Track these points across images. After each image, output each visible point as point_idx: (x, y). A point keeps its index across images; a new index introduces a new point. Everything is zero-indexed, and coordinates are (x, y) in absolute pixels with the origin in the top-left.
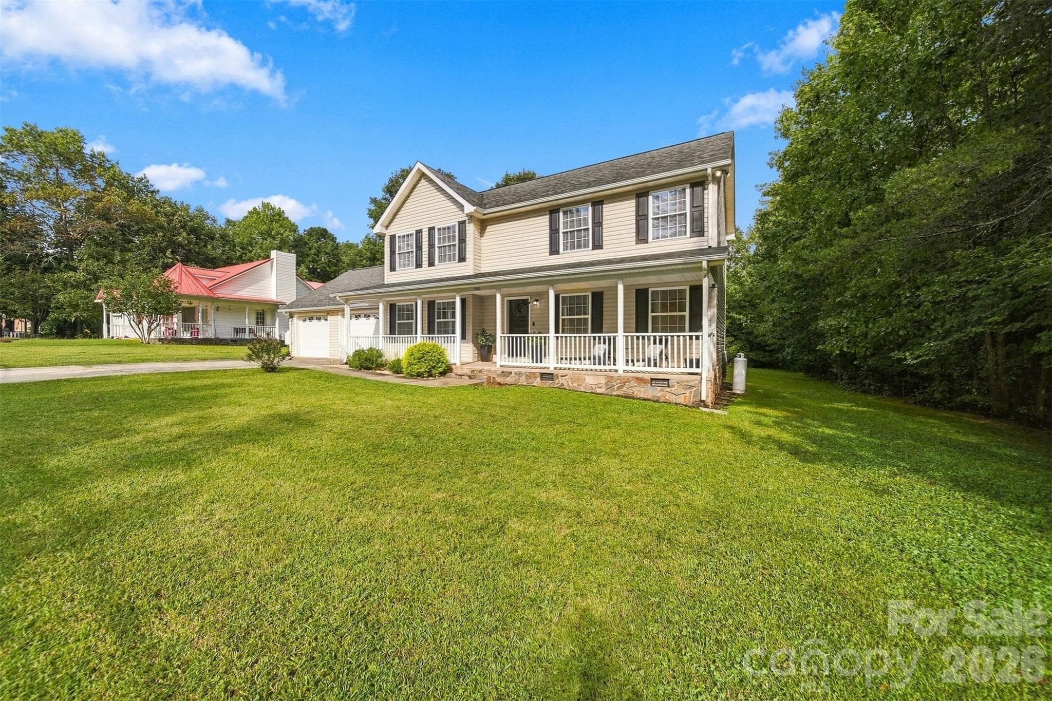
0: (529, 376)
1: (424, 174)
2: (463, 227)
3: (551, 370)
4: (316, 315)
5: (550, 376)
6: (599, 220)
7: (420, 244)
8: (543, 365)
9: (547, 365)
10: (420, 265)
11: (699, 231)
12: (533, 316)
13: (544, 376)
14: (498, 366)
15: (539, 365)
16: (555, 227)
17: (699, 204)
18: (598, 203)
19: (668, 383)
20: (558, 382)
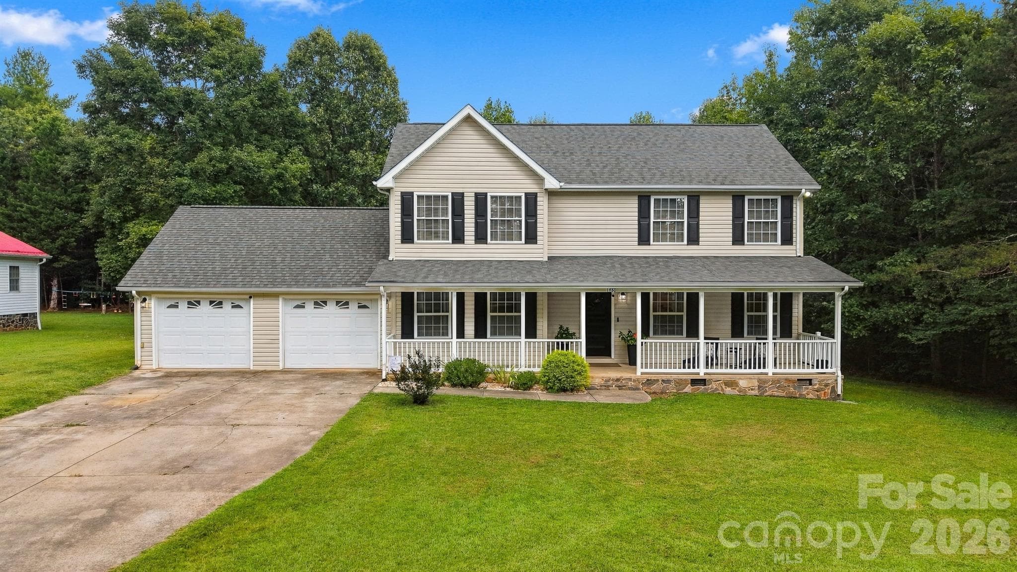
0: (680, 383)
1: (469, 119)
2: (532, 199)
3: (702, 375)
4: (213, 297)
5: (703, 382)
6: (694, 214)
7: (458, 212)
8: (692, 370)
9: (696, 370)
10: (458, 238)
11: (787, 240)
12: (617, 310)
13: (694, 382)
14: (639, 374)
15: (687, 370)
16: (643, 214)
17: (788, 217)
18: (695, 196)
19: (810, 382)
20: (711, 387)
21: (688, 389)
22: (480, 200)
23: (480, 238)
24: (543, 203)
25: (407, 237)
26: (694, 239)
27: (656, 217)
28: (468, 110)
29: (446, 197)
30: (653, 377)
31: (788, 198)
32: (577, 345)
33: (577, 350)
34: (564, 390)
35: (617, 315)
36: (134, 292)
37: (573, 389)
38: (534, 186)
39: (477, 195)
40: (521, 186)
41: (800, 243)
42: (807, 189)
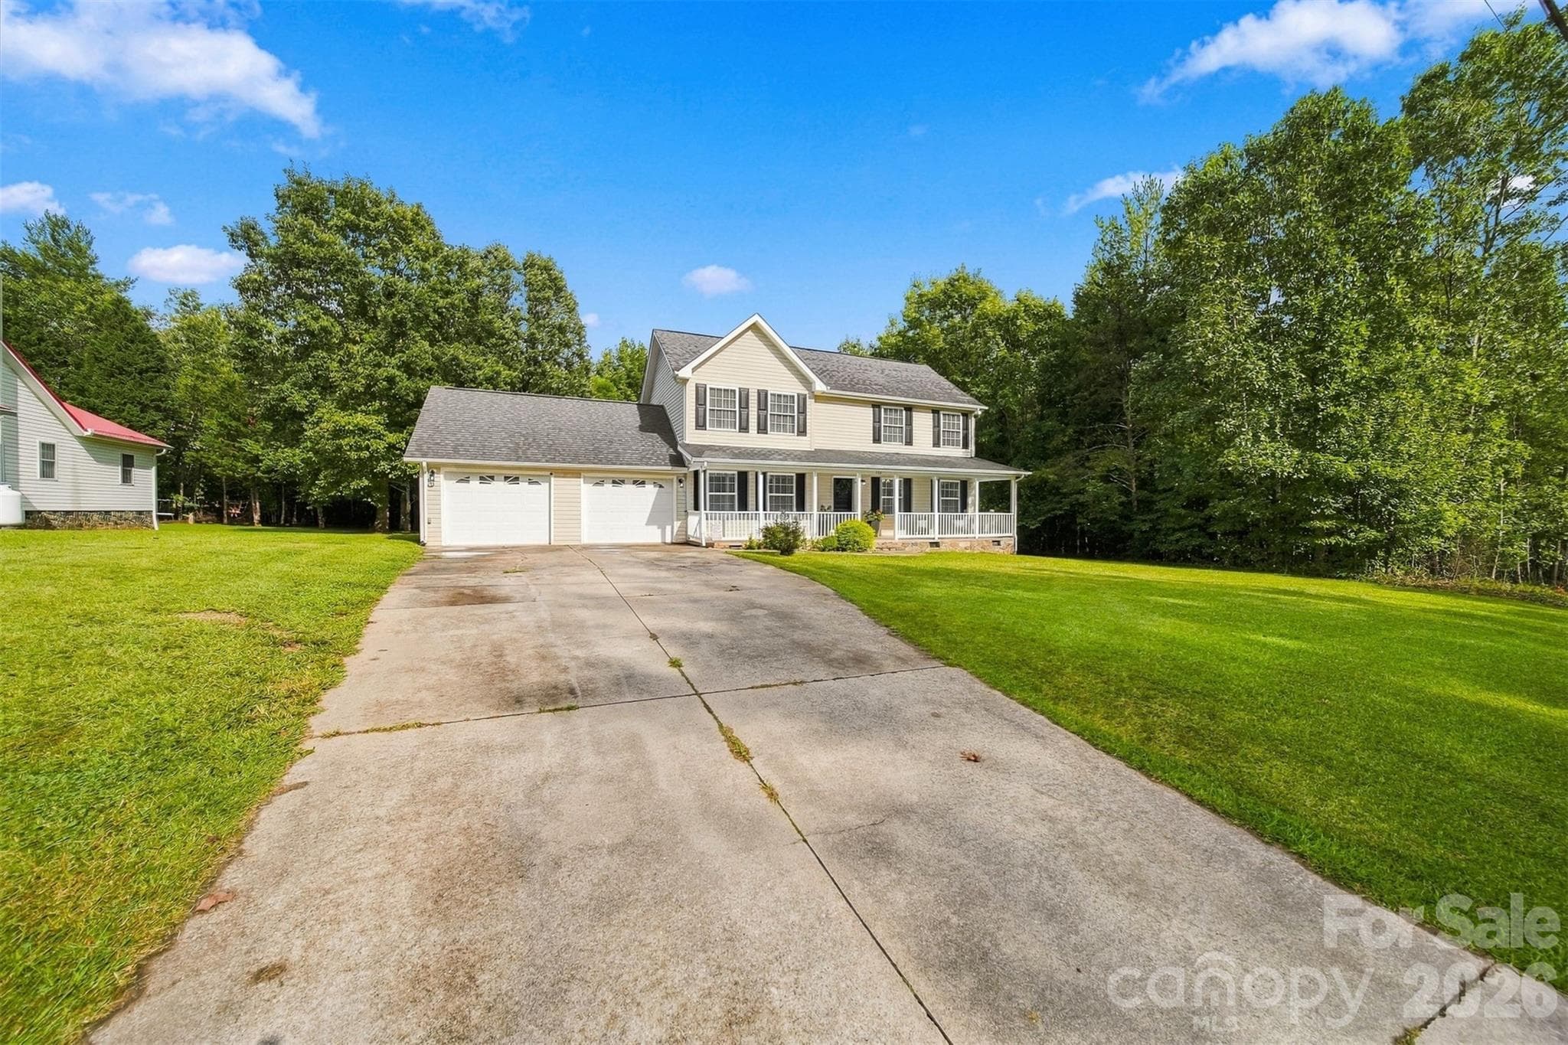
0: (923, 546)
1: (755, 328)
2: (803, 400)
3: (936, 540)
4: (508, 473)
5: (937, 544)
6: (909, 423)
7: (745, 404)
8: (930, 536)
9: (933, 536)
10: (744, 429)
11: (966, 446)
13: (932, 545)
14: (896, 539)
16: (877, 420)
17: (966, 428)
18: (909, 409)
19: (999, 543)
20: (943, 548)
21: (929, 549)
22: (762, 396)
23: (762, 429)
24: (810, 403)
25: (700, 425)
26: (909, 443)
27: (886, 422)
28: (756, 318)
29: (734, 391)
30: (906, 542)
31: (966, 414)
36: (424, 464)
38: (805, 388)
39: (759, 391)
40: (794, 388)
41: (972, 447)
42: (979, 409)
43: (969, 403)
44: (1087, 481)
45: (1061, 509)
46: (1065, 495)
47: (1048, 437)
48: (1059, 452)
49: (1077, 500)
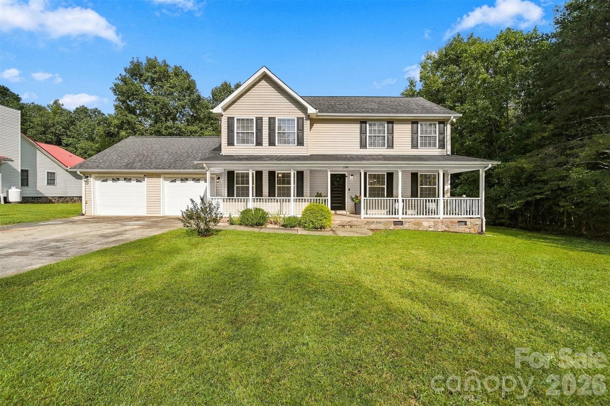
0: (387, 223)
2: (301, 121)
3: (400, 219)
4: (126, 176)
5: (401, 223)
6: (391, 132)
7: (259, 128)
8: (394, 216)
9: (397, 216)
10: (259, 143)
12: (349, 185)
13: (396, 223)
14: (362, 218)
15: (391, 216)
16: (363, 132)
17: (442, 133)
18: (391, 122)
19: (465, 223)
20: (406, 226)
21: (392, 227)
22: (272, 120)
23: (272, 143)
24: (307, 123)
25: (230, 143)
26: (391, 146)
27: (370, 133)
28: (264, 70)
29: (253, 120)
30: (371, 220)
31: (442, 122)
32: (325, 201)
33: (325, 204)
34: (316, 228)
35: (349, 187)
37: (322, 228)
38: (302, 114)
39: (270, 119)
40: (294, 113)
41: (449, 147)
42: (454, 116)
43: (444, 113)
44: (570, 169)
45: (541, 194)
46: (545, 182)
47: (528, 135)
48: (540, 146)
49: (558, 185)
